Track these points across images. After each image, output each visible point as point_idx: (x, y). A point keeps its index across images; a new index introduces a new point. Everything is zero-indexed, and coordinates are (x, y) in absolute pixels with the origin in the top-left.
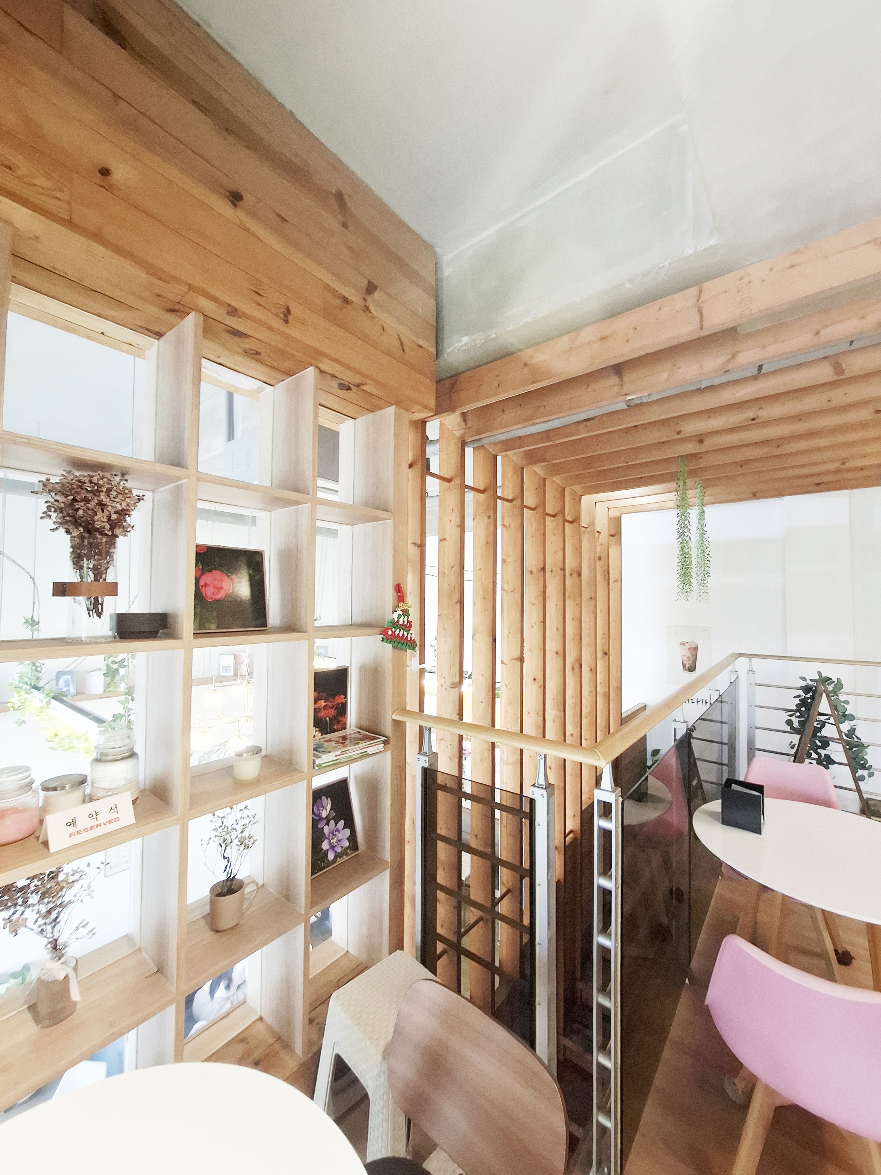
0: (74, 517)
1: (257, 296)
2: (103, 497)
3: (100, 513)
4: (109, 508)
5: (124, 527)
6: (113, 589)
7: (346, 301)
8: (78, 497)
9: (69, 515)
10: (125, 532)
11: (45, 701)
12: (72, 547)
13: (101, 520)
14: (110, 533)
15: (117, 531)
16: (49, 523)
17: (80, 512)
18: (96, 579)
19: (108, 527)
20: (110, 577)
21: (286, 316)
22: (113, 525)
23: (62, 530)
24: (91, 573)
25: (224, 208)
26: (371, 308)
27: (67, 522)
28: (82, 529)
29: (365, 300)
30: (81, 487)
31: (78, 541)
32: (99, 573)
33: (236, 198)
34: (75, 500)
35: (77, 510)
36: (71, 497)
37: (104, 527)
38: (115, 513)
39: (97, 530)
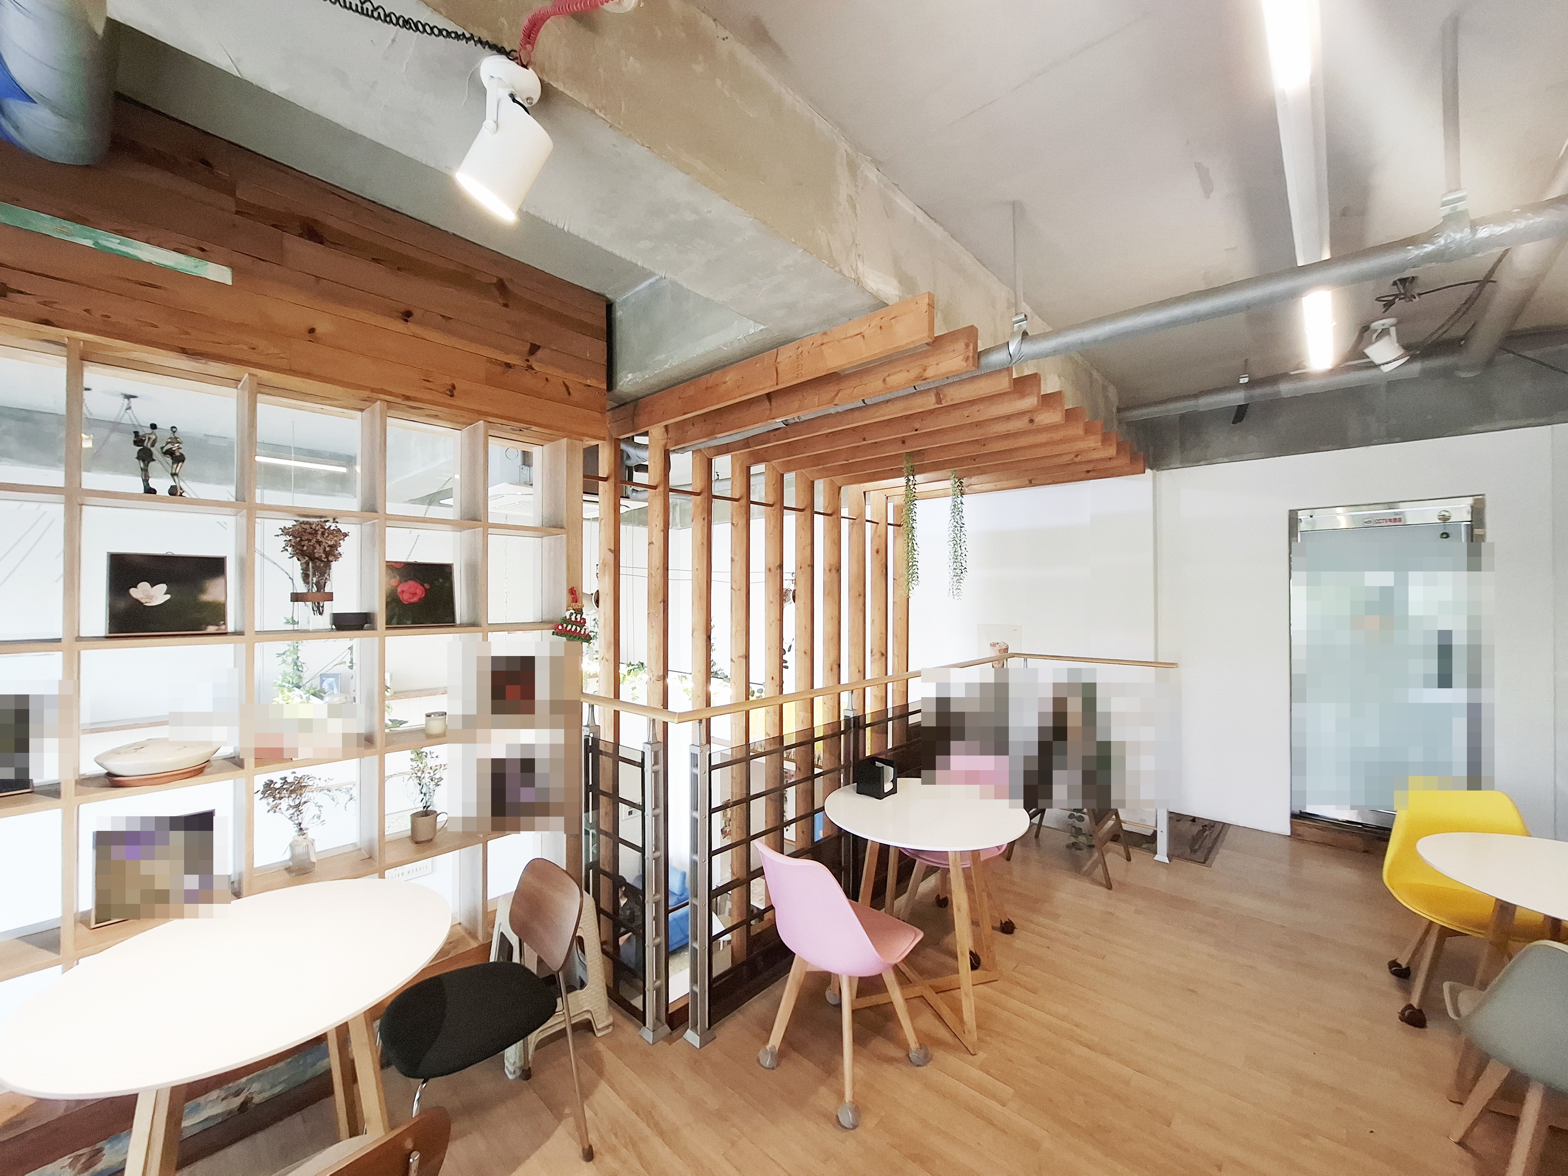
0: (302, 551)
1: (426, 382)
2: (319, 537)
3: (318, 546)
4: (324, 544)
5: (334, 556)
6: (330, 597)
7: (508, 365)
8: (303, 539)
9: (298, 549)
10: (336, 558)
11: (304, 697)
12: (302, 569)
13: (319, 552)
14: (326, 560)
15: (331, 558)
16: (287, 555)
17: (305, 548)
18: (318, 591)
19: (324, 556)
20: (327, 589)
21: (451, 391)
22: (327, 554)
23: (295, 558)
24: (315, 586)
25: (399, 326)
26: (533, 366)
27: (297, 553)
28: (307, 558)
29: (528, 361)
30: (305, 532)
31: (304, 565)
32: (320, 586)
33: (407, 316)
34: (301, 540)
35: (303, 546)
36: (298, 539)
37: (321, 556)
38: (329, 546)
39: (317, 558)
